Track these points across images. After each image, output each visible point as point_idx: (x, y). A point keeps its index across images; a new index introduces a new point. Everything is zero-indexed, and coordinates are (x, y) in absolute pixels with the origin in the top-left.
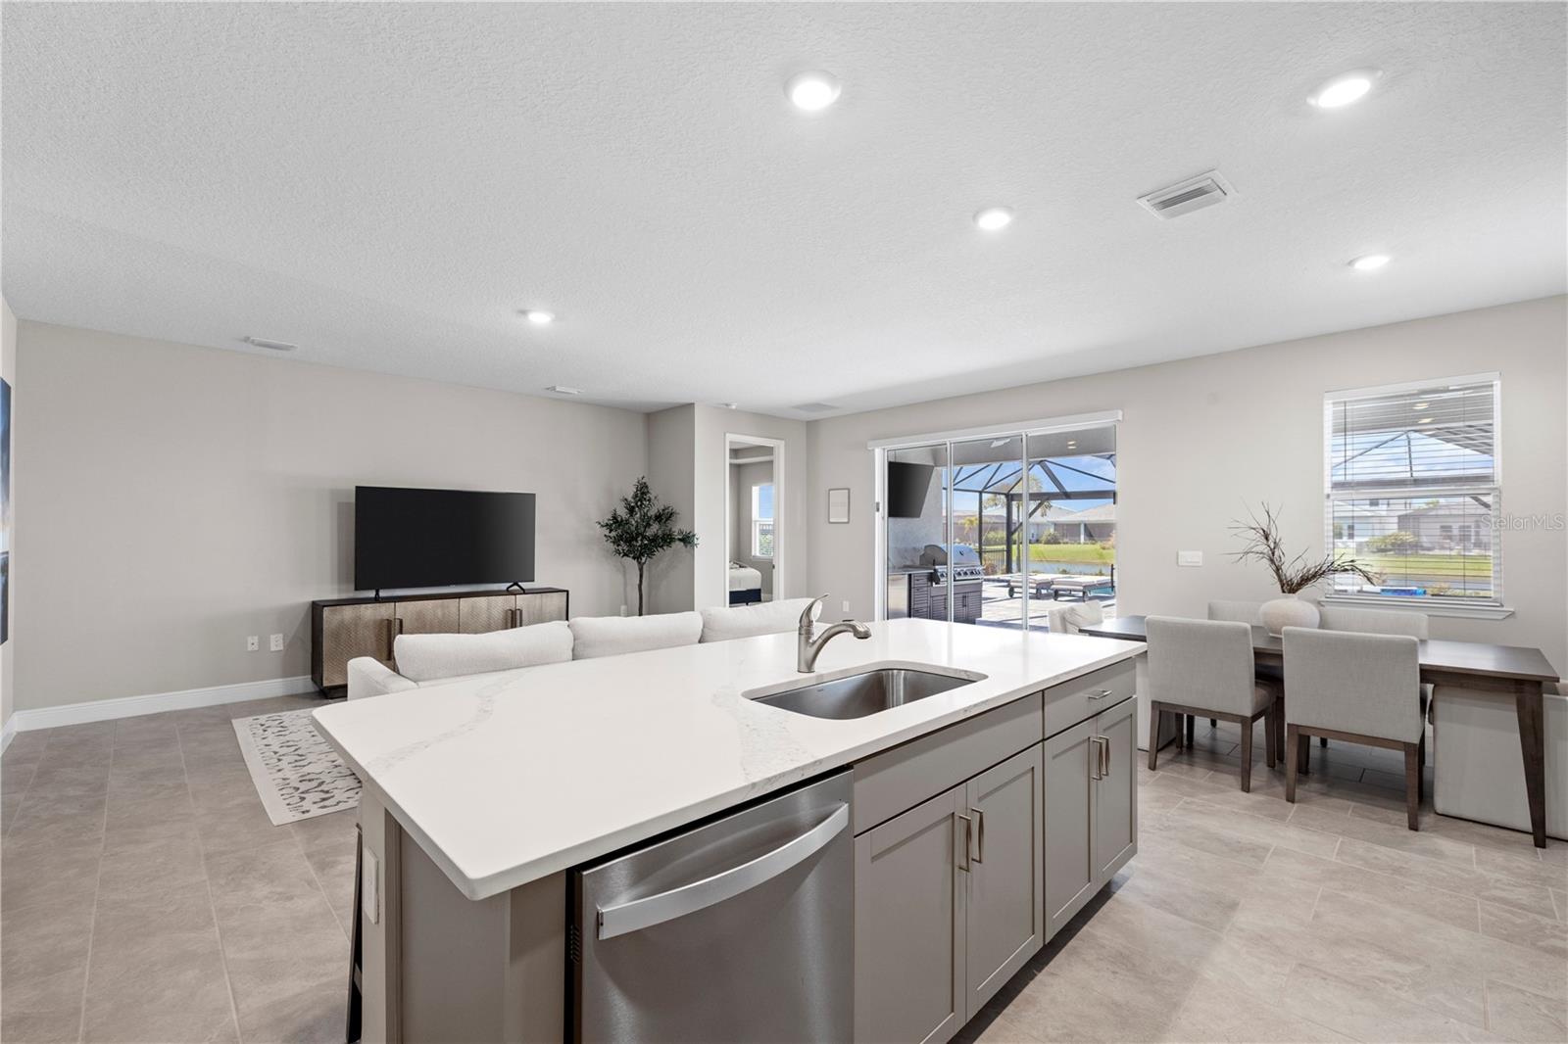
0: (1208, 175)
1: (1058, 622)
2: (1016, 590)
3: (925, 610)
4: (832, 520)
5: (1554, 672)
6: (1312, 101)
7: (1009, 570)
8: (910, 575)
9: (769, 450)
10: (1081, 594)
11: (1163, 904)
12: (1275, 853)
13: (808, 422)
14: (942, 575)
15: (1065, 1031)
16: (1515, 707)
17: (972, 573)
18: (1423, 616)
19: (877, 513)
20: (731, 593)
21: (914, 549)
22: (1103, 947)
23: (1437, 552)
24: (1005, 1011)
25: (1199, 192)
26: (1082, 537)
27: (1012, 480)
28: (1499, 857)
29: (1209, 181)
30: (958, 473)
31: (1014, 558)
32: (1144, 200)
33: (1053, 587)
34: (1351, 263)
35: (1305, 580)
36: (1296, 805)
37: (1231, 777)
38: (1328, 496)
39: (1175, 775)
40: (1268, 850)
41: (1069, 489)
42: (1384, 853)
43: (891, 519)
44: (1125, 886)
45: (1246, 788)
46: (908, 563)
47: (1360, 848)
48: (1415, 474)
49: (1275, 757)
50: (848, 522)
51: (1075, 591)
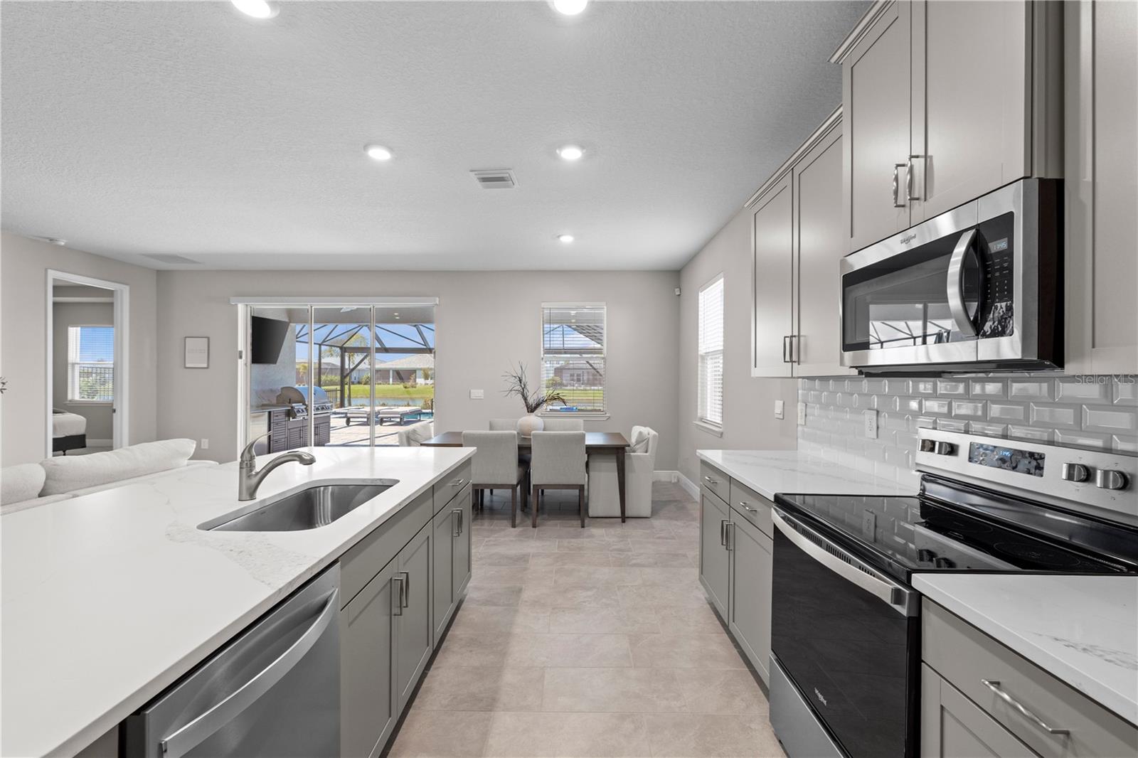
0: (508, 171)
1: (405, 440)
2: (351, 420)
3: (283, 440)
4: (187, 366)
5: (627, 442)
6: (558, 151)
7: (342, 405)
8: (270, 413)
9: (110, 293)
10: (399, 420)
11: (487, 602)
12: (533, 556)
13: (158, 271)
14: (298, 411)
15: (452, 697)
16: (615, 461)
17: (323, 409)
18: (581, 421)
19: (239, 361)
20: (55, 440)
21: (272, 391)
22: (461, 639)
23: (568, 388)
24: (414, 704)
25: (502, 179)
26: (391, 380)
27: (345, 337)
28: (612, 531)
29: (508, 175)
30: (302, 329)
31: (346, 396)
32: (474, 173)
33: (379, 416)
34: (559, 237)
35: (538, 405)
36: (537, 529)
37: (506, 521)
38: (543, 359)
39: (478, 527)
40: (529, 556)
41: (387, 346)
42: (575, 542)
43: (256, 366)
44: (466, 599)
45: (514, 526)
46: (265, 403)
47: (566, 542)
48: (565, 346)
49: (525, 505)
50: (207, 368)
51: (393, 418)
